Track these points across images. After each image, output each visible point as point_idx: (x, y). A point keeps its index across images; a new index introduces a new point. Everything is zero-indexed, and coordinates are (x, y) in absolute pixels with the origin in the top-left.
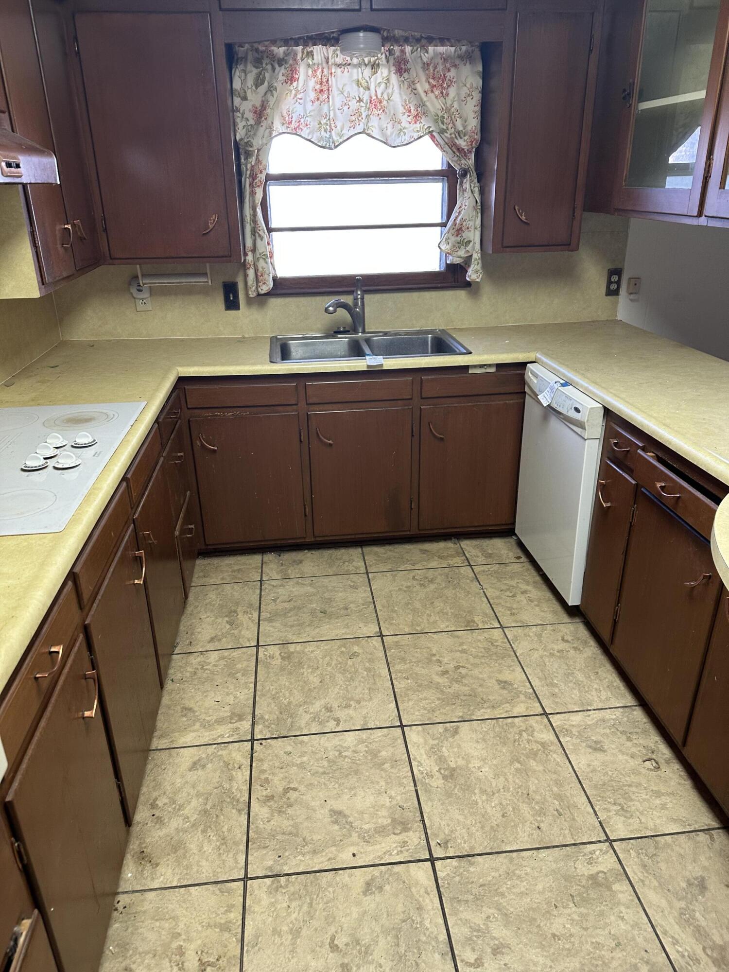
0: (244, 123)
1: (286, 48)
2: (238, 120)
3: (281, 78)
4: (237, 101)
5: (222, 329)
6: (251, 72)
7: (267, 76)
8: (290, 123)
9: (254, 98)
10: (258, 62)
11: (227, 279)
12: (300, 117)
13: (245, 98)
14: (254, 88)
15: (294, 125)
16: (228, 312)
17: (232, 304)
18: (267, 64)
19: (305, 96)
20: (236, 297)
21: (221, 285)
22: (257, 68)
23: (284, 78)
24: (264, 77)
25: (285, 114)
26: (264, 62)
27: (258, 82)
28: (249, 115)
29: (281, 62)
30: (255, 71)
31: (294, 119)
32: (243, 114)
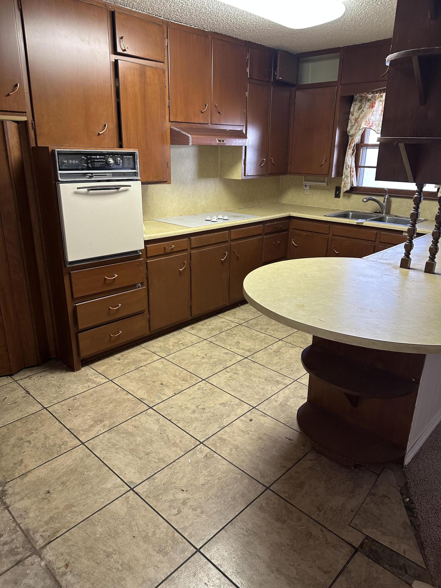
0: (351, 124)
1: (373, 95)
2: (349, 123)
3: (367, 106)
4: (350, 115)
5: (332, 205)
6: (358, 104)
7: (363, 106)
8: (369, 124)
9: (356, 115)
10: (361, 100)
11: (338, 185)
12: (373, 121)
13: (353, 115)
14: (357, 111)
15: (370, 124)
16: (335, 198)
17: (337, 196)
18: (364, 101)
19: (377, 113)
20: (340, 192)
21: (335, 187)
22: (360, 103)
23: (368, 107)
24: (362, 107)
25: (367, 120)
26: (363, 101)
27: (360, 108)
28: (353, 121)
29: (369, 100)
30: (359, 104)
31: (371, 123)
32: (351, 121)
